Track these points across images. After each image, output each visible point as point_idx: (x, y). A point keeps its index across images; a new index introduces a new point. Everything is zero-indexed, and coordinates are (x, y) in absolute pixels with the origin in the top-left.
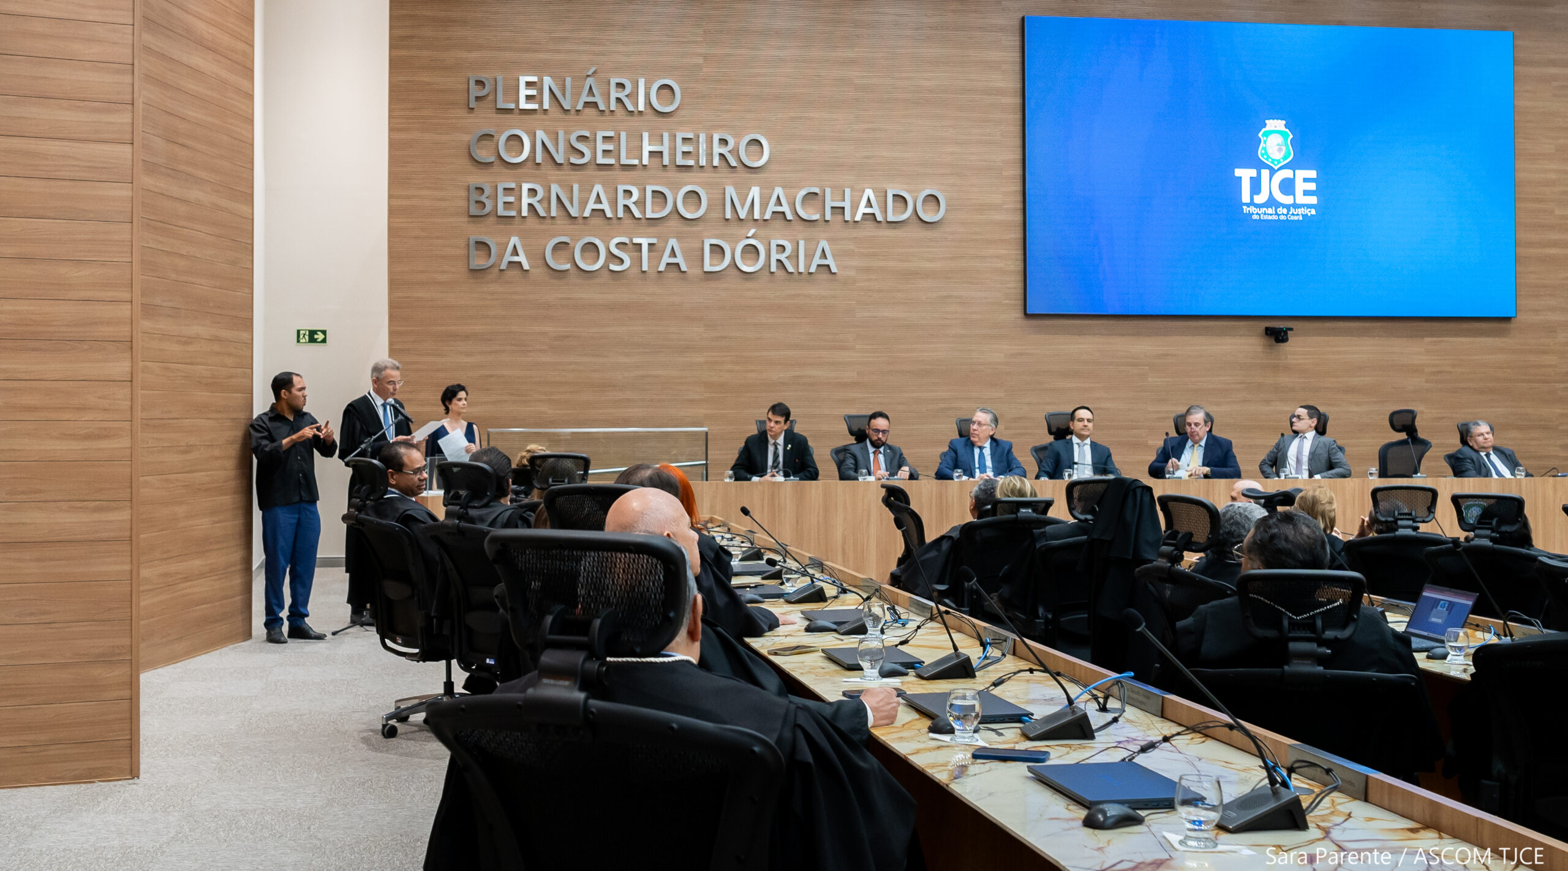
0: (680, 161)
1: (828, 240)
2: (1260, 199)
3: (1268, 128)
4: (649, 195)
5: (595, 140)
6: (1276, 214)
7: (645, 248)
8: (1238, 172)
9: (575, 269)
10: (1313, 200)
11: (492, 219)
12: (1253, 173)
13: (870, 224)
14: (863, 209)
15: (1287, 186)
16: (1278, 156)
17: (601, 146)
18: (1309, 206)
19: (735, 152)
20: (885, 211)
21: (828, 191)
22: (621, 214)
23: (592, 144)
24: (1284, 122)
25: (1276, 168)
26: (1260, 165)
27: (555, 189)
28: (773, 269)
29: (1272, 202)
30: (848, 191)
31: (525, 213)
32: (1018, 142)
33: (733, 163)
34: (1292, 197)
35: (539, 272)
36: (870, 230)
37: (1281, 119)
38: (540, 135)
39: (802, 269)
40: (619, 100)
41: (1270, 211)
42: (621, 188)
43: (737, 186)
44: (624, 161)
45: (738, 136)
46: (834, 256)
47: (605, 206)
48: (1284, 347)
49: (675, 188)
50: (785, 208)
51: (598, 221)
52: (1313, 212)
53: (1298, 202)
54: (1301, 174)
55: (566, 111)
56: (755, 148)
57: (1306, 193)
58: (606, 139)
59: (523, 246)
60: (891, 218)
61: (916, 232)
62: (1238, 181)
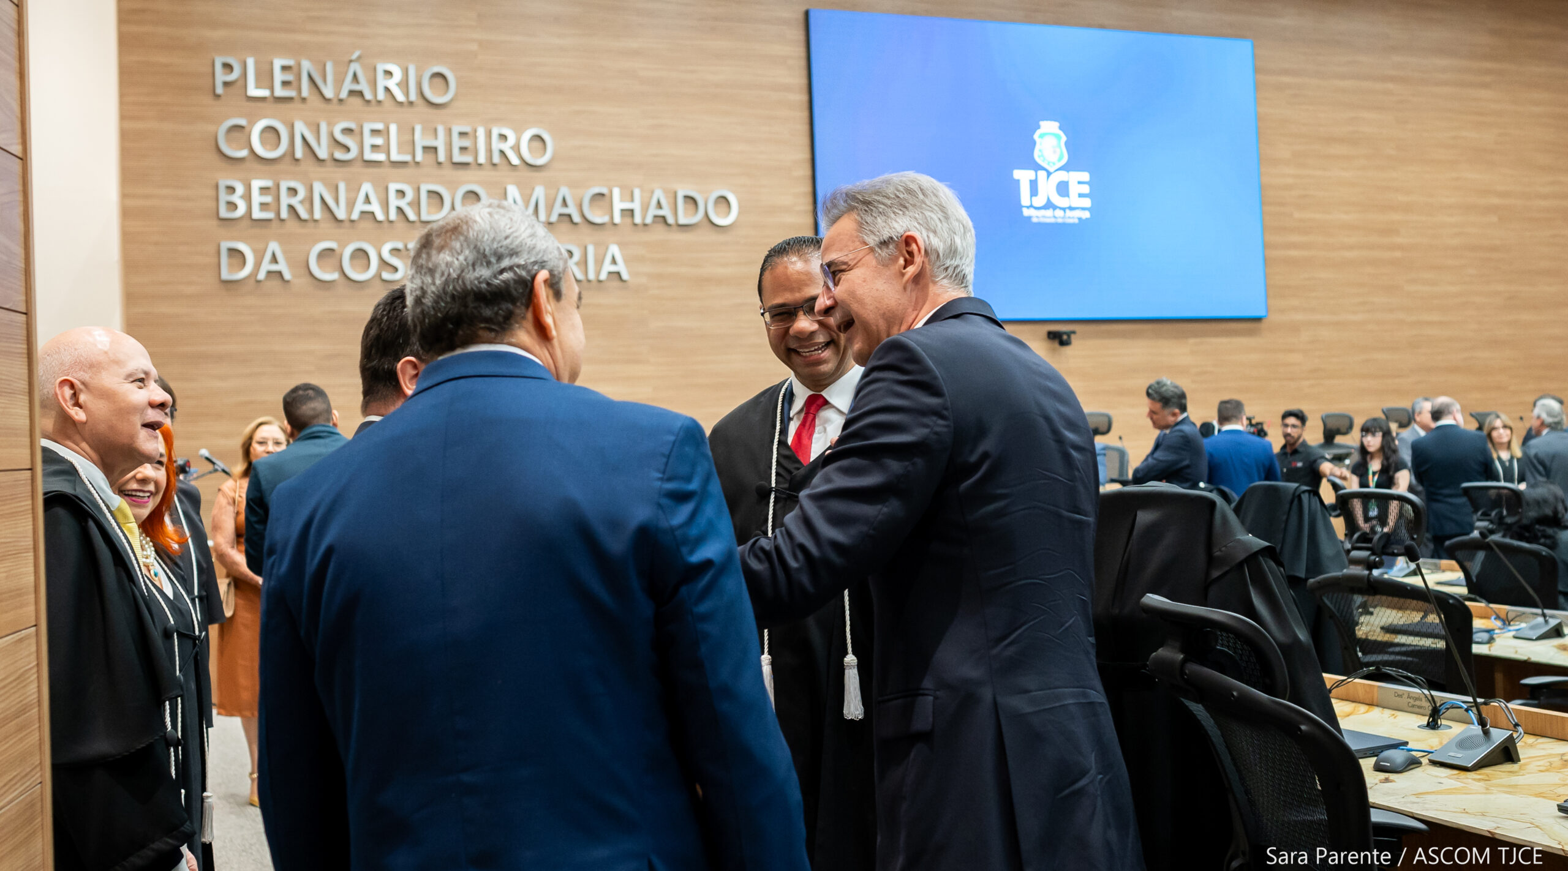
0: (458, 157)
1: (618, 245)
2: (1039, 201)
3: (1042, 129)
4: (424, 194)
5: (362, 133)
6: (1055, 217)
8: (1018, 174)
9: (343, 280)
10: (1087, 202)
11: (245, 223)
12: (1030, 175)
13: (660, 227)
14: (653, 211)
15: (1063, 189)
16: (1053, 157)
17: (368, 140)
18: (1083, 209)
19: (517, 148)
20: (676, 213)
21: (616, 192)
22: (393, 217)
23: (358, 138)
24: (1056, 125)
25: (1051, 170)
26: (1037, 167)
27: (319, 188)
30: (637, 193)
31: (284, 214)
32: (806, 141)
33: (515, 161)
34: (1066, 199)
35: (301, 283)
36: (659, 234)
37: (1055, 121)
38: (300, 128)
39: (592, 276)
40: (387, 89)
41: (1049, 213)
42: (393, 187)
43: (519, 185)
44: (395, 156)
45: (519, 131)
46: (626, 261)
47: (376, 208)
48: (1067, 350)
49: (453, 186)
50: (572, 210)
51: (367, 224)
52: (1086, 215)
53: (1073, 205)
54: (1076, 176)
55: (327, 101)
56: (537, 144)
57: (1081, 195)
58: (375, 132)
59: (285, 252)
60: (682, 220)
61: (706, 236)
62: (1018, 181)
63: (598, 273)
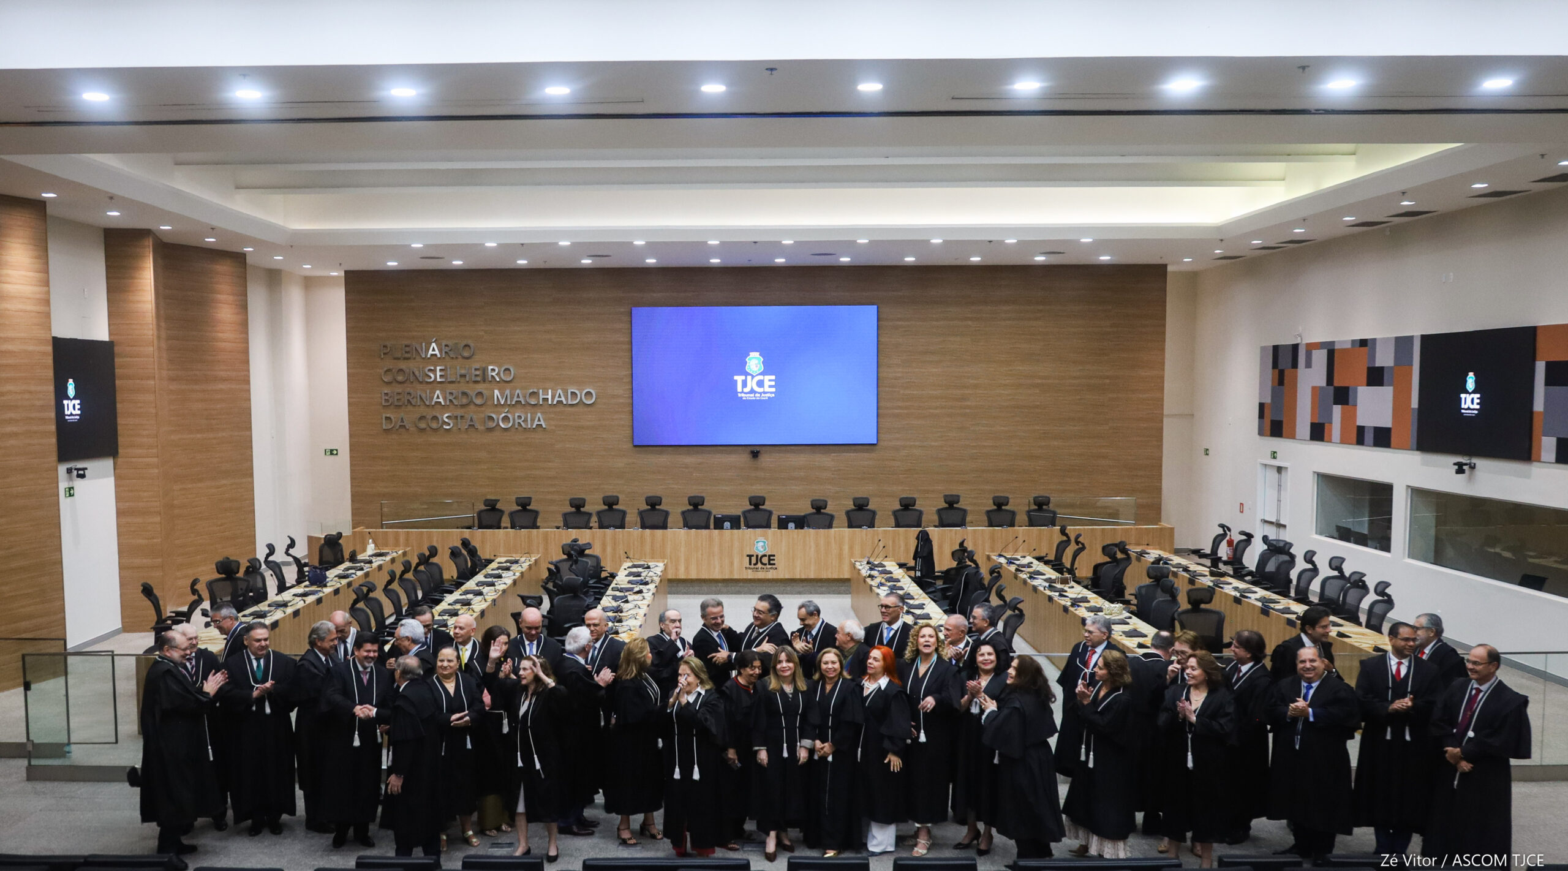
0: (474, 379)
1: (541, 413)
2: (747, 390)
3: (751, 356)
4: (460, 395)
6: (755, 397)
7: (459, 418)
8: (736, 378)
9: (428, 428)
10: (773, 390)
11: (392, 406)
12: (743, 377)
13: (560, 406)
14: (557, 399)
15: (760, 384)
16: (755, 369)
17: (438, 374)
18: (771, 393)
19: (499, 374)
20: (567, 399)
21: (541, 391)
22: (448, 403)
23: (435, 372)
24: (758, 354)
25: (755, 375)
26: (746, 374)
27: (420, 392)
28: (516, 426)
29: (752, 391)
30: (550, 391)
31: (406, 402)
32: (629, 366)
33: (499, 379)
34: (762, 388)
35: (413, 430)
36: (560, 408)
37: (757, 352)
38: (412, 368)
39: (529, 427)
40: (446, 352)
41: (752, 395)
42: (448, 392)
43: (499, 390)
44: (450, 379)
45: (499, 367)
46: (544, 420)
47: (441, 399)
48: (758, 458)
49: (472, 391)
50: (521, 399)
51: (438, 406)
52: (774, 395)
53: (765, 391)
54: (767, 378)
55: (423, 358)
56: (507, 372)
57: (770, 386)
58: (440, 370)
59: (406, 418)
60: (570, 402)
61: (580, 409)
62: (736, 381)
63: (532, 425)
